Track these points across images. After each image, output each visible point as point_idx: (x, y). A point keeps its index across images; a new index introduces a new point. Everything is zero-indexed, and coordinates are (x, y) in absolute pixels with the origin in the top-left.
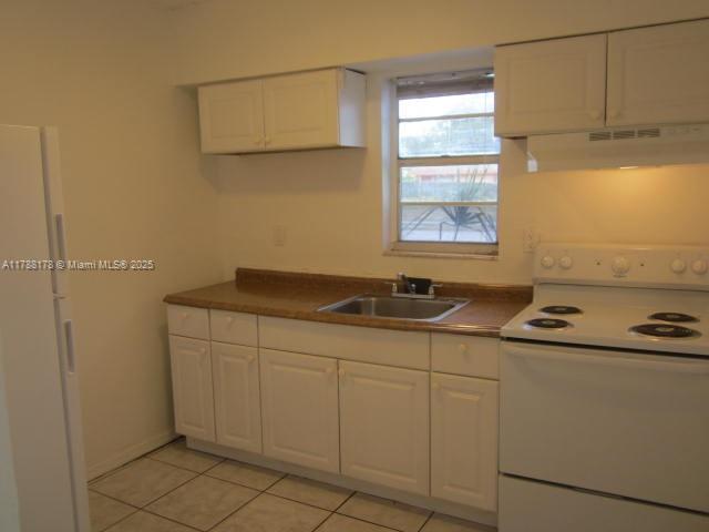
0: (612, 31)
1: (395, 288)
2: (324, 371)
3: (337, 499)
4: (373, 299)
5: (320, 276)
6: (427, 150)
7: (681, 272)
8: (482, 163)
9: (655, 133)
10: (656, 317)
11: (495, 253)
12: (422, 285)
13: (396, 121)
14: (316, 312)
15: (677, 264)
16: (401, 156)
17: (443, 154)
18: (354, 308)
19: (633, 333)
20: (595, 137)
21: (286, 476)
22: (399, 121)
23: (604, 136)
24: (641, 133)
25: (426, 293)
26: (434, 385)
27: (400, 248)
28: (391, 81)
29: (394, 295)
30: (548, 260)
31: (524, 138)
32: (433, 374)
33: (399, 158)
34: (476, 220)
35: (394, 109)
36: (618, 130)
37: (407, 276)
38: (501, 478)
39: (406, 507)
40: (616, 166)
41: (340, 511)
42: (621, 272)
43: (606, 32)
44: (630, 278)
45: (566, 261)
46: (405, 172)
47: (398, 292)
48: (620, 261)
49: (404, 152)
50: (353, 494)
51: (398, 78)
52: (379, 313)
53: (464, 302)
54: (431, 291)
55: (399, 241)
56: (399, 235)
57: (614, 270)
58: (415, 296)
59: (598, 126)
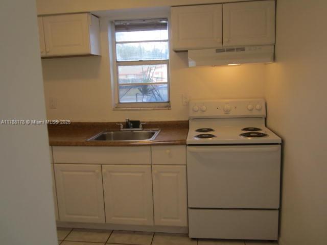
0: (224, 3)
1: (122, 127)
2: (94, 172)
3: (106, 236)
4: (112, 132)
5: (79, 123)
6: (131, 58)
7: (251, 110)
8: (159, 64)
9: (243, 49)
10: (245, 129)
11: (169, 106)
12: (136, 124)
13: (115, 43)
14: (87, 142)
15: (250, 107)
16: (118, 60)
17: (141, 60)
18: (103, 138)
19: (242, 137)
20: (218, 51)
21: (73, 229)
22: (116, 43)
23: (222, 51)
24: (238, 49)
25: (138, 127)
26: (154, 171)
27: (119, 107)
28: (112, 22)
29: (122, 129)
30: (196, 108)
31: (187, 51)
32: (153, 166)
33: (117, 62)
34: (151, 92)
35: (114, 37)
36: (228, 48)
37: (130, 120)
38: (189, 210)
39: (141, 233)
40: (226, 64)
41: (108, 242)
42: (227, 112)
43: (221, 3)
44: (232, 114)
45: (204, 108)
46: (120, 69)
47: (124, 128)
48: (227, 107)
49: (119, 59)
50: (112, 232)
51: (116, 21)
52: (115, 139)
53: (158, 130)
54: (141, 126)
55: (119, 103)
56: (119, 100)
57: (224, 111)
58: (132, 129)
59: (219, 46)
